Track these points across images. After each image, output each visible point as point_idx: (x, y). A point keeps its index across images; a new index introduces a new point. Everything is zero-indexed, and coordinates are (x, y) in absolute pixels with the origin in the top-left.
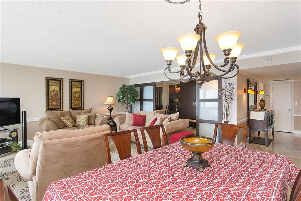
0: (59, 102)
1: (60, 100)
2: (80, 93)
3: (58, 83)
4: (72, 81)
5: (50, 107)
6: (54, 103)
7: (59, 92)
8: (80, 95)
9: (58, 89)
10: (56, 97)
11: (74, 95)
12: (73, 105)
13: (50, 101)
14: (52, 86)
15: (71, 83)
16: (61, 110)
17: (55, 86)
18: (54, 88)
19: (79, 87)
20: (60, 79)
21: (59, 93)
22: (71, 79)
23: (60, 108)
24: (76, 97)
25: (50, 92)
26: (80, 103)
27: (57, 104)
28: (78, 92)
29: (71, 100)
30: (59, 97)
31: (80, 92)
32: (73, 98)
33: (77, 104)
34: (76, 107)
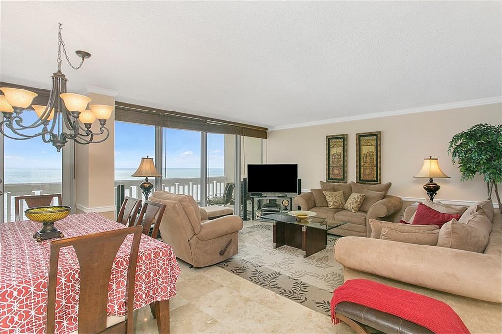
0: (342, 170)
1: (344, 166)
2: (375, 155)
3: (341, 142)
4: (360, 137)
5: (332, 177)
6: (336, 172)
7: (342, 155)
8: (375, 159)
9: (340, 151)
10: (338, 162)
11: (363, 159)
12: (362, 176)
13: (331, 168)
14: (333, 147)
15: (359, 139)
16: (344, 183)
17: (337, 147)
18: (336, 150)
19: (372, 145)
20: (343, 135)
21: (342, 157)
22: (359, 134)
23: (344, 179)
24: (368, 161)
25: (331, 156)
26: (375, 173)
27: (339, 173)
28: (370, 154)
29: (359, 167)
30: (342, 163)
31: (374, 153)
32: (362, 163)
33: (370, 174)
34: (368, 178)
